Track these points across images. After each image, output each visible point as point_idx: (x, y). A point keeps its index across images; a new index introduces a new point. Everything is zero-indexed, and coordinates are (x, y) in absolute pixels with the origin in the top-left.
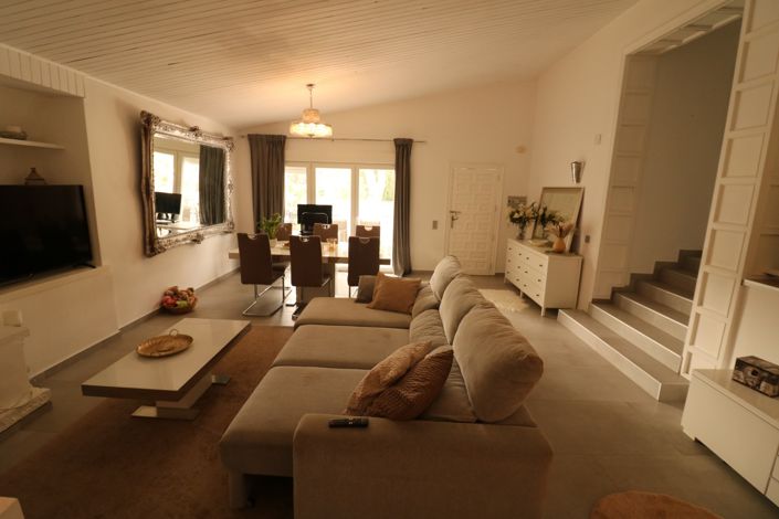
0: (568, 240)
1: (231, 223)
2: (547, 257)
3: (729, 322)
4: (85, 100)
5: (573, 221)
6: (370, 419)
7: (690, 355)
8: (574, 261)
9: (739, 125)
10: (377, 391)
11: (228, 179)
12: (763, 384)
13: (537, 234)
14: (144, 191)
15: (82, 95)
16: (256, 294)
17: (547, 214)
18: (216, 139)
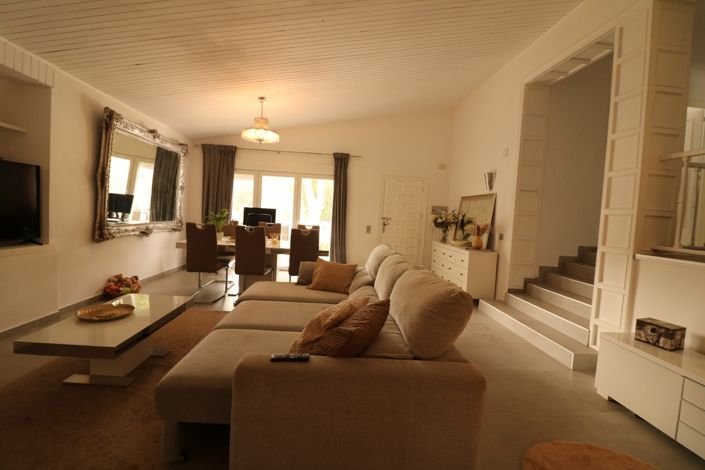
0: (485, 238)
1: (180, 222)
2: (467, 252)
3: (627, 292)
4: (53, 90)
5: (489, 222)
6: (312, 357)
7: (596, 327)
8: (490, 256)
9: (619, 128)
10: (317, 336)
11: (181, 182)
12: (662, 339)
13: (458, 237)
14: (99, 179)
15: (49, 83)
16: (200, 286)
17: (466, 220)
18: (172, 144)
